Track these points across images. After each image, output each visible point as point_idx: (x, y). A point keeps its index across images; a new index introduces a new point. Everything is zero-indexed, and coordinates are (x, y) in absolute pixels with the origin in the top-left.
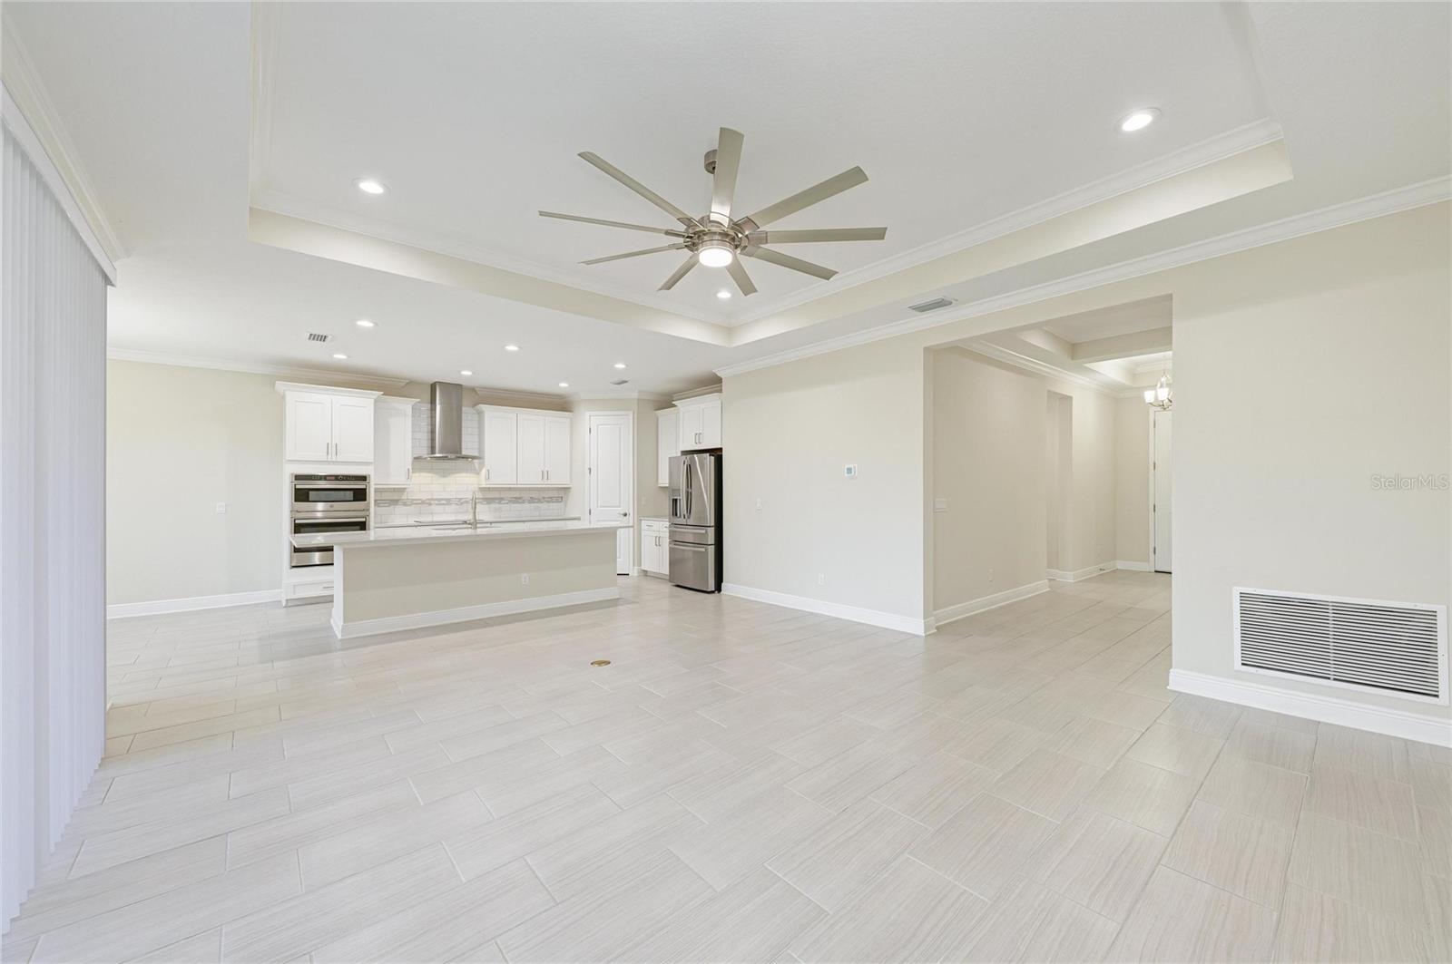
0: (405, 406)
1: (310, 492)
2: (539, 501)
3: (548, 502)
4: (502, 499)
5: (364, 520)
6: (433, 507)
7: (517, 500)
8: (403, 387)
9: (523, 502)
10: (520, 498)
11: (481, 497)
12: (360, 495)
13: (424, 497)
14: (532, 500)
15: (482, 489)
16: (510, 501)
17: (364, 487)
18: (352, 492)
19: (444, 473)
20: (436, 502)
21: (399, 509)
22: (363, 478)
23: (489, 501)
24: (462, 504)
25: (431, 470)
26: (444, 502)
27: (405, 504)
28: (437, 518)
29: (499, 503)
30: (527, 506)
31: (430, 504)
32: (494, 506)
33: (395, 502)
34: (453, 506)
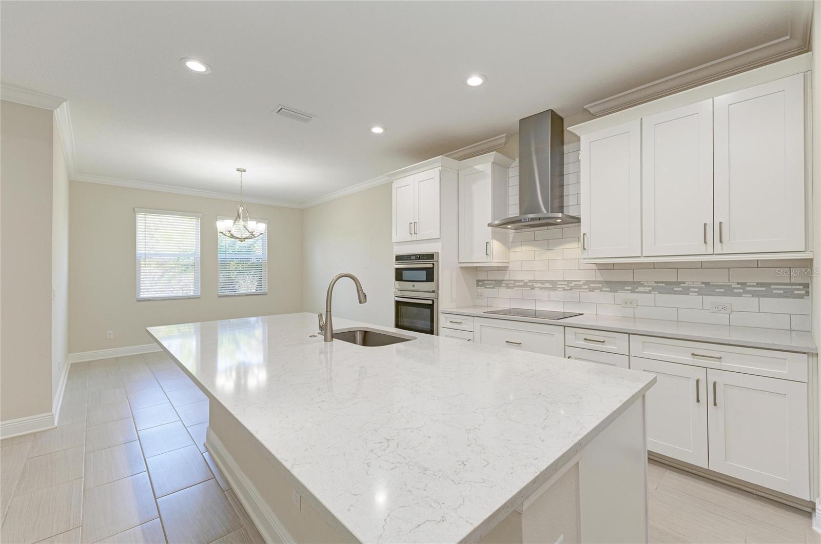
0: (484, 165)
1: (404, 272)
2: (728, 291)
3: (754, 294)
4: (640, 284)
5: (430, 302)
6: (537, 292)
7: (669, 287)
8: (505, 143)
9: (686, 291)
10: (678, 283)
11: (602, 280)
12: (430, 275)
13: (526, 277)
14: (708, 288)
15: (602, 267)
16: (654, 289)
17: (431, 266)
18: (425, 272)
19: (548, 244)
20: (539, 285)
21: (503, 291)
22: (430, 256)
23: (613, 286)
24: (571, 290)
25: (533, 242)
26: (547, 285)
27: (508, 287)
28: (541, 307)
29: (633, 291)
30: (694, 300)
31: (533, 288)
32: (624, 295)
33: (498, 283)
34: (560, 293)
